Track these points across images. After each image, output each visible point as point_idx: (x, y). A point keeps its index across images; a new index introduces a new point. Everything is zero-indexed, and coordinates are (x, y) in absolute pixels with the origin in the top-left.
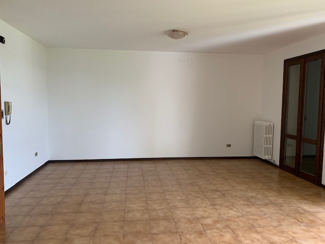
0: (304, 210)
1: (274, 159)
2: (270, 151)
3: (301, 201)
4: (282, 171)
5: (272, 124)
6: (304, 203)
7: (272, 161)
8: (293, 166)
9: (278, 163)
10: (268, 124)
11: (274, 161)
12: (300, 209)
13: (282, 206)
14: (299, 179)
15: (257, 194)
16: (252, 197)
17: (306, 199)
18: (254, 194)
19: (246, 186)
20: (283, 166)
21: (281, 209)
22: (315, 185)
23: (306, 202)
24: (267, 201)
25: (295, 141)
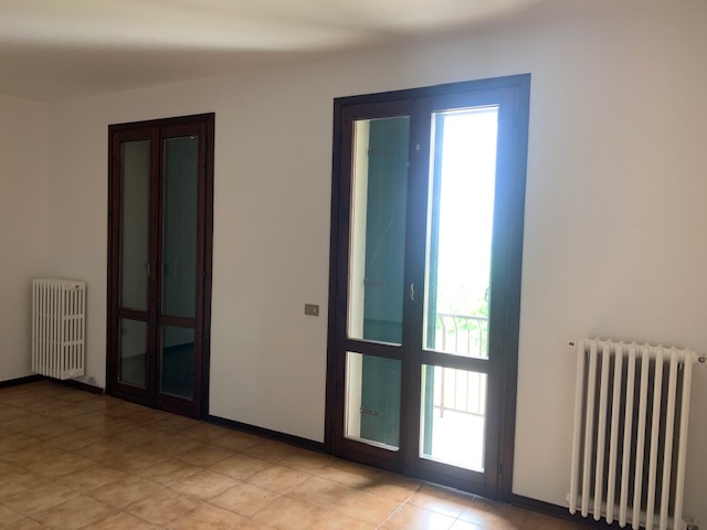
0: (192, 498)
1: (91, 373)
2: (80, 356)
3: (180, 474)
4: (115, 401)
5: (82, 287)
6: (189, 478)
7: (86, 381)
8: (140, 383)
9: (101, 382)
10: (73, 285)
11: (91, 379)
12: (185, 502)
13: (140, 509)
14: (160, 415)
15: (64, 496)
16: (50, 511)
17: (190, 466)
18: (54, 500)
19: (25, 478)
20: (115, 387)
21: (141, 520)
22: (195, 422)
23: (191, 474)
24: (100, 509)
25: (144, 324)
